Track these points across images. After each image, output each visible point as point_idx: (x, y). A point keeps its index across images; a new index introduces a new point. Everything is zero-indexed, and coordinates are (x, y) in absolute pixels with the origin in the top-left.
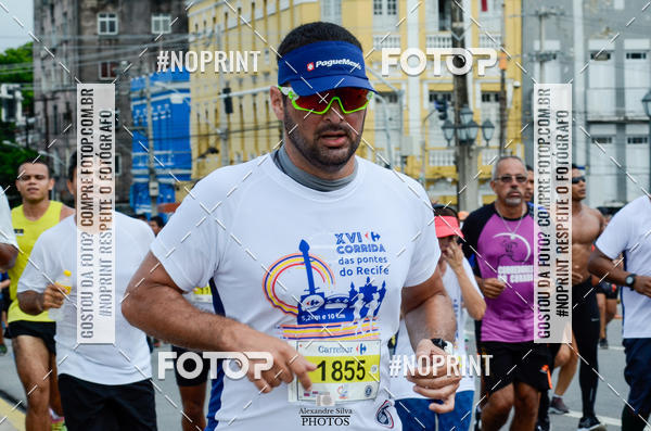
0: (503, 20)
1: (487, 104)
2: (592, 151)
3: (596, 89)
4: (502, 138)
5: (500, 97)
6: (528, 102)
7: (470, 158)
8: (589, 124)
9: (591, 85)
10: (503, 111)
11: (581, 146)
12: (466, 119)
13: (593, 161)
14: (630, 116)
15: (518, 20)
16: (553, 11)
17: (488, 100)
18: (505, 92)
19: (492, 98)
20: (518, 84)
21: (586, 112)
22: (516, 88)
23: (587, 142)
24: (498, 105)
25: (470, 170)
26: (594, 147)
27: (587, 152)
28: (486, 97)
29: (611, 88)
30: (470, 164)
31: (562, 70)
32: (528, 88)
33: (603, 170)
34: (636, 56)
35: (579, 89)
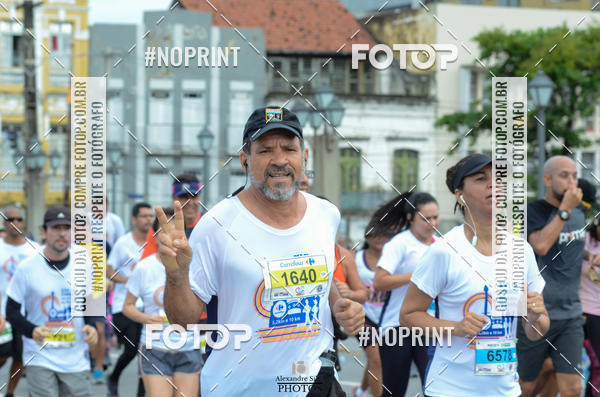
0: (72, 58)
1: (55, 136)
2: (150, 182)
3: (155, 125)
4: (67, 168)
5: (66, 130)
7: (38, 185)
8: (149, 156)
9: (153, 119)
11: (140, 176)
12: (35, 148)
13: (151, 190)
14: (186, 150)
15: (85, 59)
16: (118, 51)
17: (57, 132)
19: (60, 129)
23: (146, 174)
24: (64, 136)
25: (39, 196)
26: (153, 178)
27: (146, 183)
28: (54, 129)
29: (165, 124)
30: (38, 190)
31: (125, 105)
33: (160, 198)
34: (193, 95)
35: (140, 124)
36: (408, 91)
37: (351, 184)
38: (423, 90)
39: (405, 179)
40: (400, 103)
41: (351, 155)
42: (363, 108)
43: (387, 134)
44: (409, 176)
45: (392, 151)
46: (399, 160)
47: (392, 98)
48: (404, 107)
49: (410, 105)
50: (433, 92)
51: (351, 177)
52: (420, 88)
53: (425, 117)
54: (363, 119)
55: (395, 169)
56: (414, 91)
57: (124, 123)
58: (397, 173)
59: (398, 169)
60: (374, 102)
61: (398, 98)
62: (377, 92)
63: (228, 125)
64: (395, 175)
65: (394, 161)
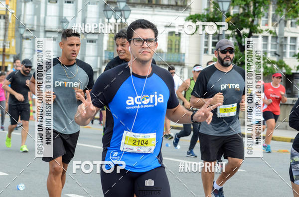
3: (49, 16)
4: (5, 36)
6: (18, 20)
8: (46, 32)
9: (48, 14)
10: (6, 24)
18: (8, 15)
19: (2, 17)
20: (13, 11)
21: (45, 26)
22: (13, 13)
24: (4, 21)
29: (57, 16)
31: (35, 6)
32: (19, 14)
34: (69, 2)
35: (42, 16)
36: (177, 3)
38: (184, 2)
39: (174, 46)
40: (172, 9)
42: (154, 11)
43: (165, 24)
44: (176, 45)
45: (167, 33)
46: (171, 37)
47: (168, 6)
48: (174, 11)
49: (178, 10)
50: (189, 4)
52: (182, 2)
53: (184, 16)
54: (154, 16)
55: (168, 41)
56: (179, 3)
57: (34, 15)
58: (170, 43)
59: (170, 41)
60: (160, 8)
61: (171, 7)
62: (161, 3)
63: (86, 17)
64: (168, 44)
65: (169, 38)
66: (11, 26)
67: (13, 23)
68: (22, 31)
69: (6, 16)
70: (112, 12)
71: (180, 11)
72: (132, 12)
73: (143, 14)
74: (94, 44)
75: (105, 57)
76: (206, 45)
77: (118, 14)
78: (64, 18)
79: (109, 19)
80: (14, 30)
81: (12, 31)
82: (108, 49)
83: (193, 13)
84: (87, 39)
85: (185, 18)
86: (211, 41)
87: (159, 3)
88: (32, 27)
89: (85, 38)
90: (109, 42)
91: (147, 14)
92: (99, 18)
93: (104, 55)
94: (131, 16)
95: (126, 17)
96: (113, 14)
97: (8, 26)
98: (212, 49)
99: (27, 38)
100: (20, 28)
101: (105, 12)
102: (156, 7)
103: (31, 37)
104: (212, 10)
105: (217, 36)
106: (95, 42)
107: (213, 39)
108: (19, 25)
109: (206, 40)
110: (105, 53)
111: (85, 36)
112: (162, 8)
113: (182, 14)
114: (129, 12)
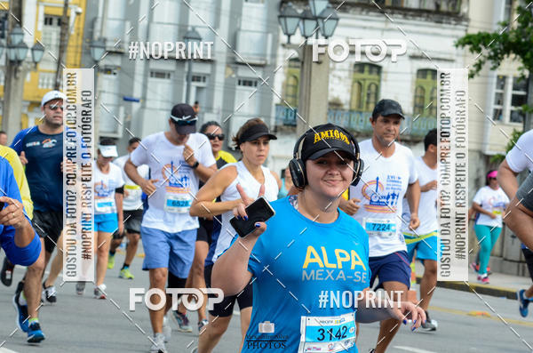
1: (49, 28)
2: (149, 85)
3: (159, 23)
4: (59, 63)
5: (62, 22)
6: (90, 30)
7: (16, 78)
9: (156, 18)
10: (63, 36)
11: (139, 79)
12: (16, 39)
13: (149, 95)
17: (51, 23)
18: (68, 18)
20: (80, 10)
22: (78, 14)
23: (145, 76)
24: (58, 29)
25: (16, 91)
26: (152, 81)
27: (145, 87)
28: (48, 20)
29: (174, 24)
30: (16, 85)
32: (91, 16)
33: (158, 105)
35: (143, 23)
36: (438, 6)
37: (368, 103)
38: (454, 6)
39: (427, 101)
40: (428, 19)
41: (370, 72)
42: (386, 21)
43: (411, 52)
45: (415, 71)
46: (422, 81)
47: (419, 13)
48: (433, 24)
49: (439, 22)
50: (464, 10)
51: (369, 95)
52: (450, 4)
53: (453, 36)
54: (386, 33)
55: (416, 90)
56: (444, 7)
57: (125, 20)
58: (419, 94)
59: (419, 89)
60: (400, 16)
61: (425, 14)
62: (405, 5)
63: (239, 29)
64: (416, 97)
65: (417, 82)
66: (75, 41)
67: (78, 34)
68: (98, 53)
69: (64, 20)
70: (296, 20)
71: (444, 25)
72: (341, 21)
73: (365, 28)
74: (254, 89)
75: (276, 118)
76: (500, 101)
77: (311, 25)
78: (190, 29)
79: (289, 36)
80: (79, 50)
81: (76, 52)
82: (282, 101)
83: (473, 31)
84: (237, 76)
85: (456, 40)
86: (509, 92)
87: (400, 6)
88: (120, 47)
89: (234, 76)
90: (286, 85)
91: (371, 28)
92: (267, 33)
93: (273, 114)
94: (338, 31)
95: (327, 33)
96: (298, 25)
97: (67, 41)
98: (512, 112)
99: (108, 71)
100: (94, 47)
101: (282, 20)
102: (392, 13)
103: (117, 67)
104: (515, 25)
105: (523, 82)
106: (256, 85)
107: (515, 88)
108: (91, 40)
109: (500, 91)
110: (277, 110)
111: (235, 70)
112: (405, 16)
113: (448, 32)
114: (335, 22)
